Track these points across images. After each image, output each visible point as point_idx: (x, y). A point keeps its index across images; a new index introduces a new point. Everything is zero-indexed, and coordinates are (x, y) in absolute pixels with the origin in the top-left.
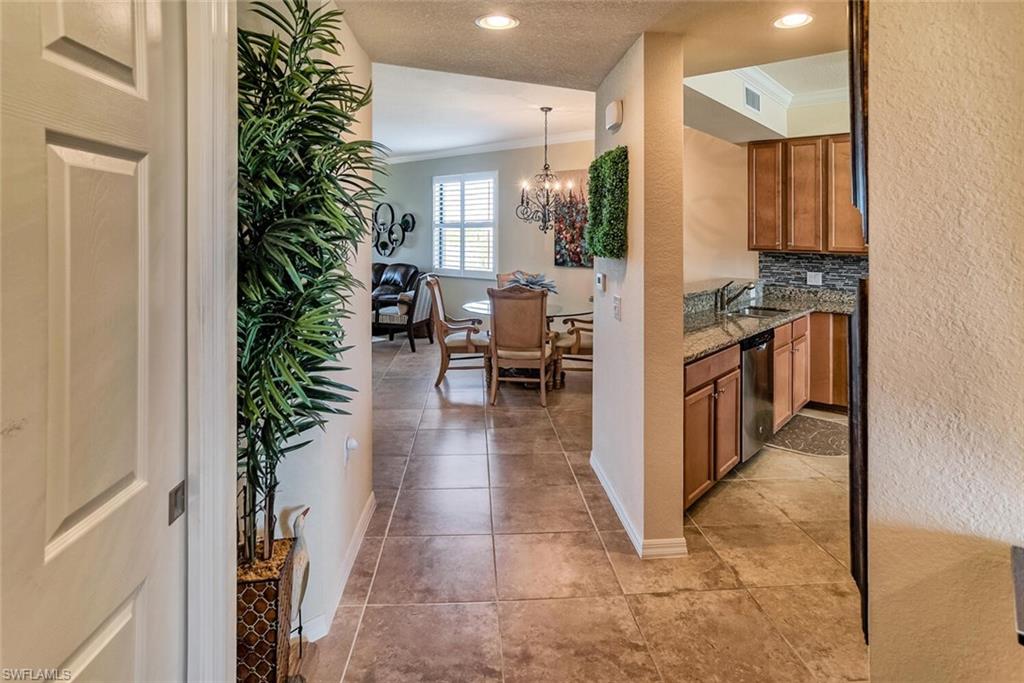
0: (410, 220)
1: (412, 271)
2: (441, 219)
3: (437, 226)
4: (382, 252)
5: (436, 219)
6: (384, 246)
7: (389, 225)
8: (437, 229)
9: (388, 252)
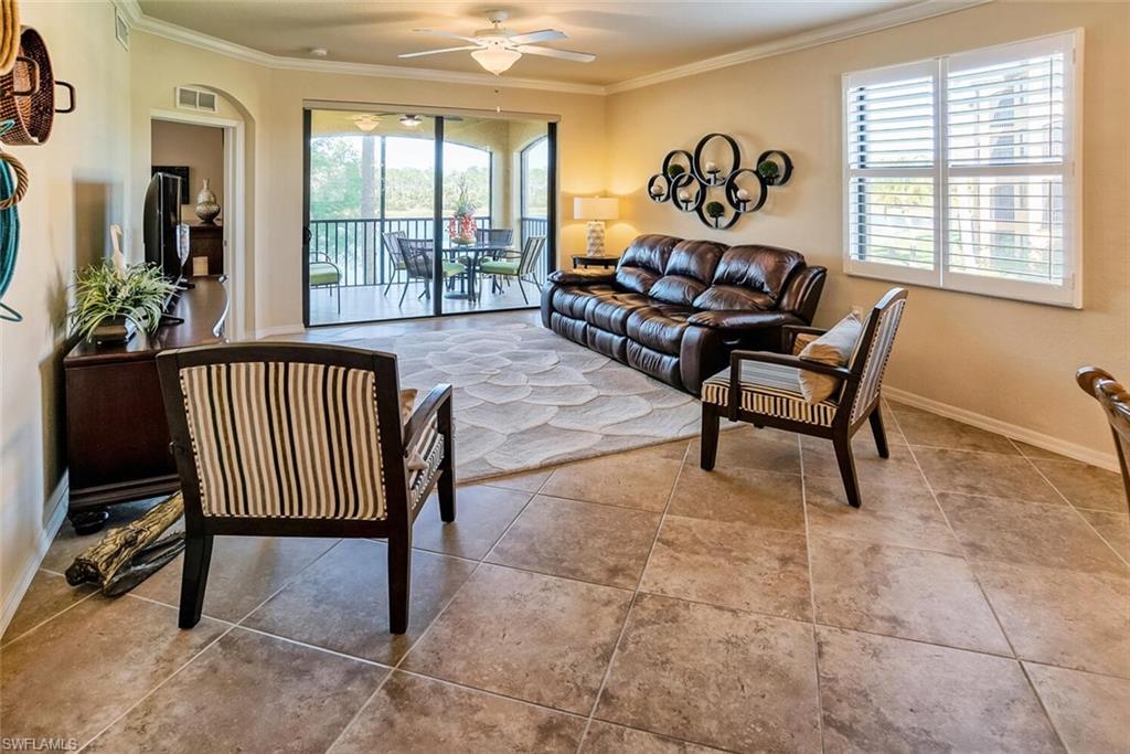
0: (780, 162)
1: (792, 263)
2: (862, 158)
3: (854, 172)
4: (712, 221)
5: (852, 159)
6: (717, 210)
7: (728, 172)
8: (854, 179)
9: (724, 221)
